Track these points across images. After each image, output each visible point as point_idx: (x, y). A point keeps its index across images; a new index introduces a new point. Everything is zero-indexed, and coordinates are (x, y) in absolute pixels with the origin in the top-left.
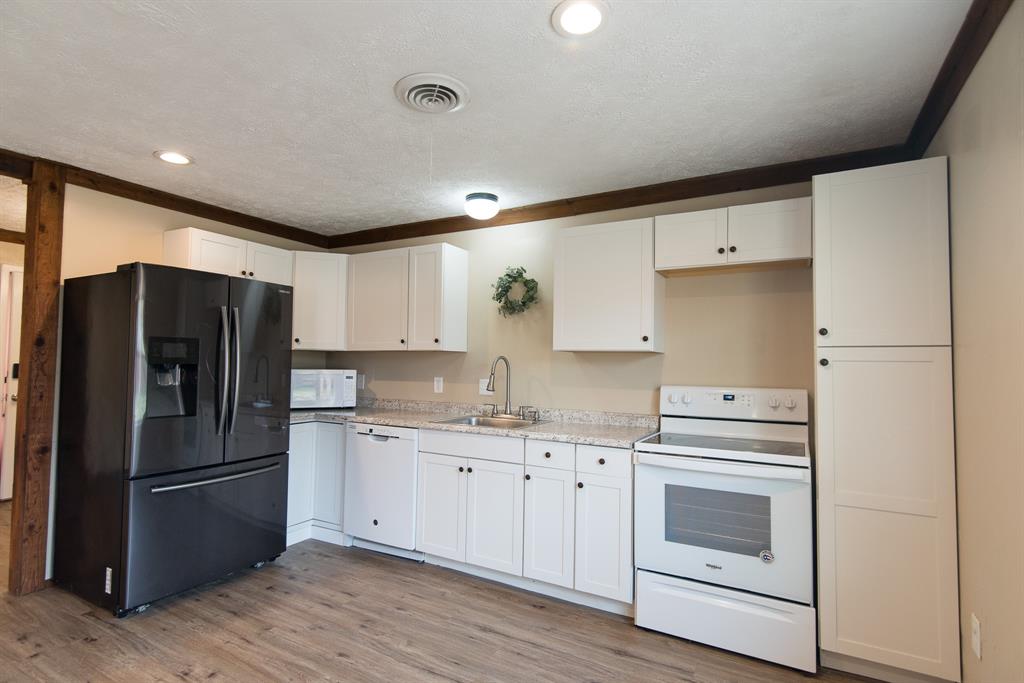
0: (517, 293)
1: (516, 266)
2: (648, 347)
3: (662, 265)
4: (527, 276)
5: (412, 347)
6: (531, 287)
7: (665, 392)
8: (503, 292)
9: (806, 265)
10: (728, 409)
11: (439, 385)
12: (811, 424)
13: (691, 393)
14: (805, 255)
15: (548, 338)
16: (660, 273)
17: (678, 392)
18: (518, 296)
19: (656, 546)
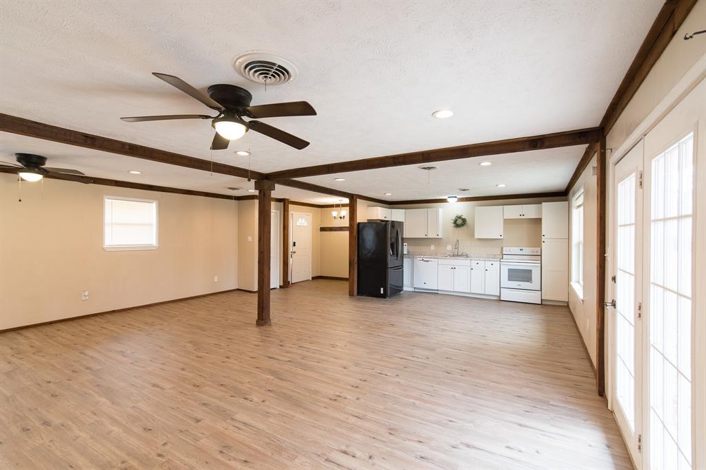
0: (459, 222)
1: (459, 214)
2: (502, 237)
3: (505, 218)
4: (463, 217)
5: (429, 237)
6: (464, 221)
7: (504, 249)
8: (455, 222)
9: (540, 219)
10: (522, 253)
11: (433, 247)
12: (541, 255)
13: (511, 249)
14: (540, 217)
15: (472, 235)
16: (504, 220)
17: (507, 249)
18: (460, 223)
19: (506, 282)
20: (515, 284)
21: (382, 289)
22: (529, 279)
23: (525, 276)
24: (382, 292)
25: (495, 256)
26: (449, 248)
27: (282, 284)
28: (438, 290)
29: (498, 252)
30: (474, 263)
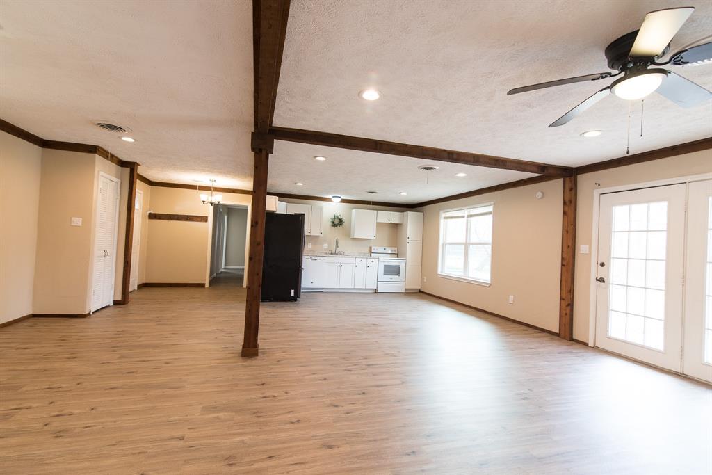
0: (337, 221)
1: (337, 214)
2: (375, 238)
3: (378, 221)
4: (341, 218)
5: (312, 234)
6: (341, 221)
7: (373, 248)
8: (333, 221)
10: (384, 252)
13: (378, 248)
14: (402, 223)
15: (349, 234)
16: (378, 223)
17: (376, 248)
18: (337, 223)
19: (382, 277)
20: (388, 278)
21: (293, 291)
22: (398, 274)
23: (394, 271)
24: (292, 295)
25: (364, 254)
26: (326, 246)
27: (119, 298)
28: (322, 289)
29: (367, 250)
30: (358, 260)
